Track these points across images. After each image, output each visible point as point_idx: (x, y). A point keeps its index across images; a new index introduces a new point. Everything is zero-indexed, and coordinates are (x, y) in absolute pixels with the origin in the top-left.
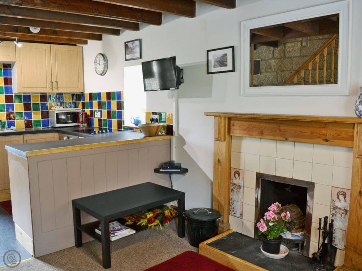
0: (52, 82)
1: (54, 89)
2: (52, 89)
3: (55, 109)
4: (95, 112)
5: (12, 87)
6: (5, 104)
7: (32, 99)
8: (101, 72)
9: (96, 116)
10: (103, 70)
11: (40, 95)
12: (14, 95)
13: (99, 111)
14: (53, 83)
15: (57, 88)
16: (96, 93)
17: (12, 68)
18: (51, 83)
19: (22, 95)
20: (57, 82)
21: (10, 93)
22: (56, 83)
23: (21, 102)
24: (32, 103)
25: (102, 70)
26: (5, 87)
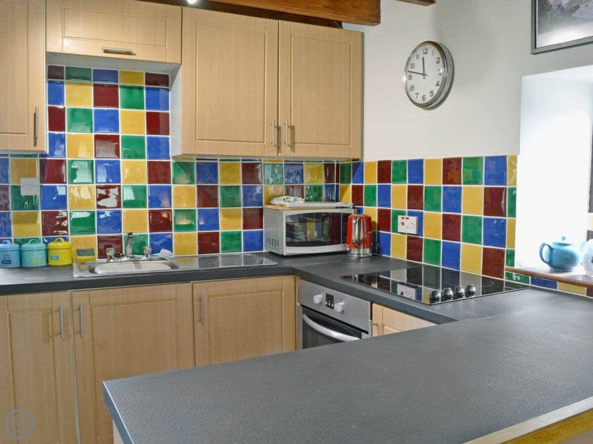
0: (279, 128)
1: (283, 147)
2: (279, 148)
3: (282, 202)
4: (400, 217)
5: (168, 139)
6: (147, 185)
7: (222, 175)
8: (429, 99)
9: (401, 229)
10: (435, 92)
11: (243, 164)
12: (172, 161)
13: (411, 214)
14: (283, 130)
15: (292, 146)
16: (404, 162)
17: (169, 88)
18: (276, 129)
19: (193, 163)
20: (292, 128)
21: (163, 157)
22: (289, 129)
23: (192, 182)
24: (220, 184)
25: (432, 92)
26: (149, 139)
